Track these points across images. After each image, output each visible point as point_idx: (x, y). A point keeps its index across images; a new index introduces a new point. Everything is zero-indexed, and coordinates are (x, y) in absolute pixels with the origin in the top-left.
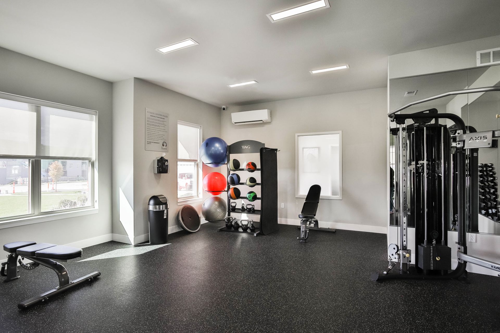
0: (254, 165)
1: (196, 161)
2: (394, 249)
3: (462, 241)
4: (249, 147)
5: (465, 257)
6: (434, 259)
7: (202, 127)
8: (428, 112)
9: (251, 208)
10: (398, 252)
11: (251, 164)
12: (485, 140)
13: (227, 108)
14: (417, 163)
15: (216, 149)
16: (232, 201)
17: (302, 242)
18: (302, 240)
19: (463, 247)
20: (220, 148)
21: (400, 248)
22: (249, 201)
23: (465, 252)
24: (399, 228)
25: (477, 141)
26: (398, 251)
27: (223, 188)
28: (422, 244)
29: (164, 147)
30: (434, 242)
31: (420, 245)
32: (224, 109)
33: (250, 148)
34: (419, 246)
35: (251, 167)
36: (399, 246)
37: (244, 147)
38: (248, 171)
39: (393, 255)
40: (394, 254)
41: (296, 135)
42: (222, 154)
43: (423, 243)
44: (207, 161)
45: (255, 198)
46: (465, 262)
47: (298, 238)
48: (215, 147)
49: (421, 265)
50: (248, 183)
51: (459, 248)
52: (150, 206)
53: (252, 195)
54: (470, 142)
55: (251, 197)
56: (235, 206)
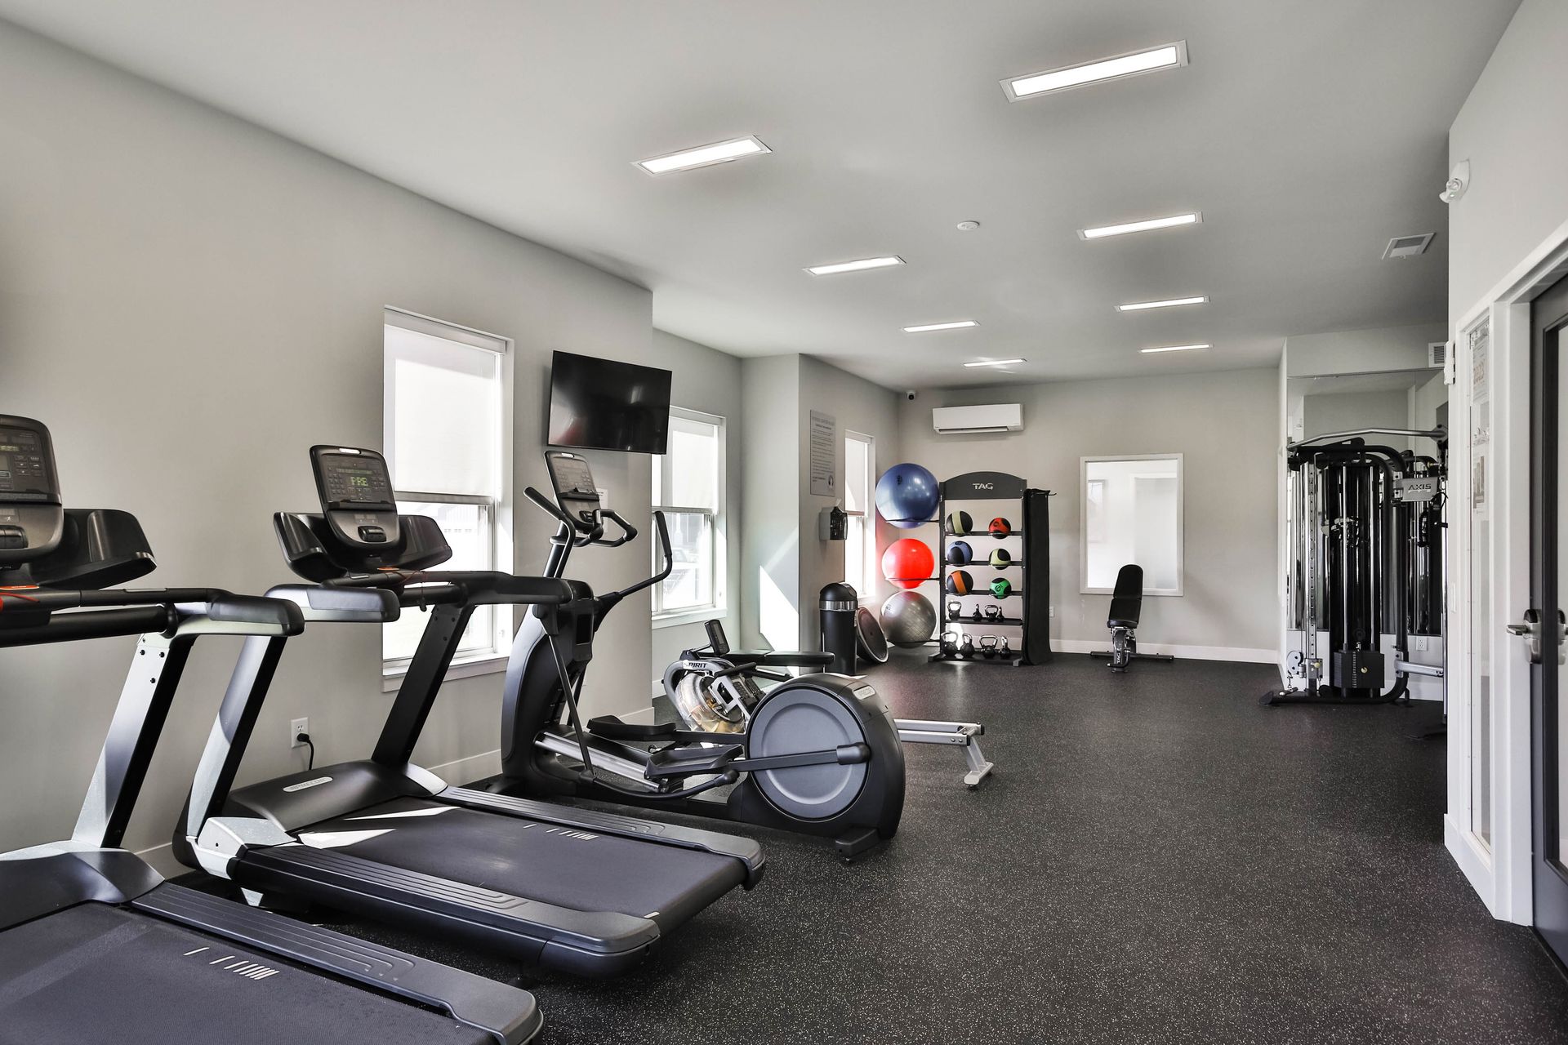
0: (1006, 523)
1: (863, 514)
2: (1296, 658)
3: (1402, 646)
4: (989, 486)
5: (1406, 667)
6: (1359, 671)
7: (874, 441)
8: (1349, 443)
9: (996, 614)
10: (1303, 663)
11: (1000, 522)
12: (1429, 490)
13: (917, 394)
14: (1332, 523)
15: (916, 490)
16: (950, 597)
17: (1116, 672)
18: (1117, 667)
19: (1402, 653)
20: (924, 487)
21: (1305, 657)
22: (996, 597)
23: (1406, 659)
24: (1304, 632)
25: (1419, 490)
26: (1302, 661)
27: (930, 573)
28: (1340, 651)
29: (831, 487)
30: (1359, 646)
31: (1337, 652)
32: (911, 397)
33: (992, 488)
34: (1335, 653)
35: (1002, 527)
36: (1304, 652)
37: (978, 486)
38: (994, 536)
39: (1293, 668)
40: (1296, 666)
41: (1083, 459)
42: (928, 500)
43: (1342, 649)
44: (892, 513)
45: (1008, 592)
46: (1406, 674)
47: (1109, 665)
48: (914, 485)
49: (1338, 684)
50: (995, 560)
51: (1397, 656)
52: (827, 602)
53: (1003, 584)
54: (1409, 491)
55: (1002, 590)
56: (959, 610)
